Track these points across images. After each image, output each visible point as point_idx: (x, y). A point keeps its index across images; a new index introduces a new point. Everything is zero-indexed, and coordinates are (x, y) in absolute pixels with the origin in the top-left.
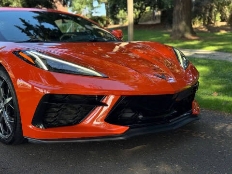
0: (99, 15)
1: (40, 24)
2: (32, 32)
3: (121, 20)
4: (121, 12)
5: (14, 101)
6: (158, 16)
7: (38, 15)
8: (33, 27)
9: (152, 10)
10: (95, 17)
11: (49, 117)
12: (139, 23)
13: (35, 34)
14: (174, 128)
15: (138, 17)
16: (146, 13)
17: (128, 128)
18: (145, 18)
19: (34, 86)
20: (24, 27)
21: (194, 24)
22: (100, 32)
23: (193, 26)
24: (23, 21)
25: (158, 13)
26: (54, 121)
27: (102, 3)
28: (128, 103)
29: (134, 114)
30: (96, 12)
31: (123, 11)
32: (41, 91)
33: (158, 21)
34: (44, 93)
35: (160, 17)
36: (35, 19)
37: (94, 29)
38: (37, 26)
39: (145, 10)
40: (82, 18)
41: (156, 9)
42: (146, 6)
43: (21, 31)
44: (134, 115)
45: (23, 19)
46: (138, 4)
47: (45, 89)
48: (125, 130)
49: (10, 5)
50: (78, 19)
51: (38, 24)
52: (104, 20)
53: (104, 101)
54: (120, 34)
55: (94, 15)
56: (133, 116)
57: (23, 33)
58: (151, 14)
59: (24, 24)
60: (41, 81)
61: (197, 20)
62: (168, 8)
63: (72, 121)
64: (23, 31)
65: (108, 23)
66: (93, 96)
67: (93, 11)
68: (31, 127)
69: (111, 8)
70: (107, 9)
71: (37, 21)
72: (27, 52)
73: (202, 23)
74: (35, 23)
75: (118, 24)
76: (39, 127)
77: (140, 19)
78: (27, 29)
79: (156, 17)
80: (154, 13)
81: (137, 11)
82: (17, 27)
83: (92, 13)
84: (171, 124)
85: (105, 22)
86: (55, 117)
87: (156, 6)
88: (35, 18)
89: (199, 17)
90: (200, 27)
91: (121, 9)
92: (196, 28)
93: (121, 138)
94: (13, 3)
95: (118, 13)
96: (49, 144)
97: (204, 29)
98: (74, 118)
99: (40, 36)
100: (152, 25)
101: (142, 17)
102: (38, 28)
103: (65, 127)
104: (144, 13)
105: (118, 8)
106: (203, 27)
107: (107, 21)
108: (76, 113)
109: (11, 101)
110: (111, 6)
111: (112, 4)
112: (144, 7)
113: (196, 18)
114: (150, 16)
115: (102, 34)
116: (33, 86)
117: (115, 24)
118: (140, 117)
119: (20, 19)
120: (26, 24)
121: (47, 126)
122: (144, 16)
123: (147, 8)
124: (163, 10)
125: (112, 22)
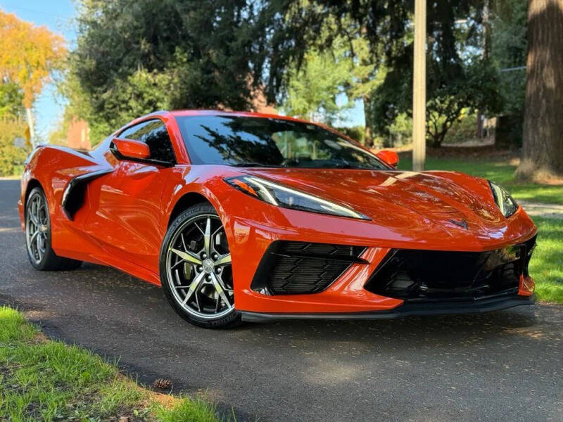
1: (235, 134)
2: (224, 146)
3: (400, 137)
4: (401, 118)
6: (491, 129)
7: (231, 120)
8: (226, 139)
9: (475, 116)
11: (278, 279)
12: (443, 144)
13: (229, 148)
15: (440, 130)
16: (460, 121)
17: (402, 301)
18: (457, 134)
19: (255, 228)
20: (212, 139)
22: (355, 155)
24: (207, 129)
25: (490, 123)
27: (357, 98)
28: (403, 262)
29: (413, 283)
30: (342, 119)
31: (405, 115)
33: (490, 141)
34: (272, 239)
35: (494, 132)
36: (226, 127)
37: (343, 147)
38: (231, 137)
39: (458, 113)
40: (315, 126)
41: (487, 111)
42: (461, 106)
43: (207, 143)
44: (413, 285)
45: (207, 126)
46: (442, 102)
47: (273, 233)
50: (309, 127)
51: (232, 134)
52: (360, 136)
53: (363, 257)
54: (393, 159)
56: (410, 286)
57: (212, 148)
58: (475, 124)
59: (209, 133)
60: (266, 222)
62: (515, 110)
64: (211, 145)
67: (334, 117)
68: (246, 291)
69: (377, 109)
70: (368, 112)
71: (231, 129)
72: (246, 178)
74: (227, 132)
75: (393, 146)
76: (259, 291)
77: (446, 136)
78: (216, 141)
79: (485, 131)
80: (480, 122)
81: (440, 115)
84: (476, 304)
87: (487, 105)
88: (226, 125)
91: (401, 112)
95: (394, 121)
98: (316, 282)
99: (236, 152)
100: (476, 149)
101: (450, 131)
102: (233, 140)
104: (455, 123)
105: (394, 109)
107: (366, 139)
108: (319, 275)
110: (378, 105)
111: (381, 100)
112: (456, 107)
114: (472, 128)
115: (360, 158)
116: (253, 229)
117: (386, 145)
118: (424, 287)
119: (202, 126)
120: (213, 134)
122: (457, 128)
123: (463, 111)
124: (501, 115)
125: (378, 141)
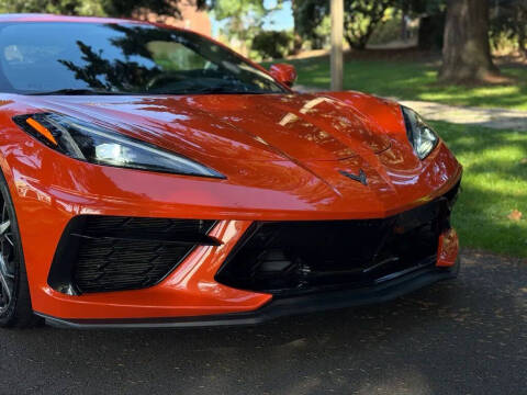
0: (278, 28)
1: (127, 58)
5: (14, 230)
6: (415, 29)
7: (122, 35)
9: (399, 17)
10: (269, 32)
11: (90, 268)
12: (368, 46)
14: (385, 298)
16: (384, 23)
17: (270, 296)
18: (382, 35)
19: (58, 198)
21: (496, 46)
23: (494, 52)
25: (413, 24)
26: (99, 278)
28: (271, 239)
29: (289, 263)
30: (272, 23)
32: (69, 208)
33: (413, 42)
34: (72, 213)
35: (417, 32)
36: (114, 47)
39: (382, 14)
41: (410, 12)
42: (385, 7)
43: (74, 73)
44: (289, 267)
45: (87, 44)
46: (367, 3)
47: (78, 204)
48: (260, 303)
49: (77, 9)
52: (289, 39)
54: (288, 74)
55: (268, 28)
56: (285, 269)
58: (399, 25)
60: (73, 188)
61: (505, 39)
62: (438, 10)
63: (141, 278)
65: (298, 46)
66: (194, 222)
67: (263, 19)
69: (303, 12)
73: (517, 44)
74: (113, 55)
75: (321, 48)
76: (65, 291)
77: (371, 38)
79: (408, 32)
81: (364, 17)
82: (65, 63)
83: (262, 23)
84: (378, 289)
85: (292, 45)
86: (102, 268)
87: (410, 6)
88: (115, 43)
89: (510, 32)
90: (510, 56)
92: (501, 57)
93: (251, 321)
94: (84, 3)
95: (320, 23)
96: (84, 330)
97: (520, 60)
98: (146, 272)
100: (399, 51)
101: (376, 31)
103: (125, 293)
104: (379, 24)
106: (517, 54)
107: (296, 42)
108: (150, 261)
109: (9, 230)
112: (380, 8)
113: (502, 34)
114: (397, 29)
116: (54, 198)
117: (314, 47)
119: (80, 43)
121: (82, 290)
122: (382, 29)
123: (387, 11)
124: (425, 15)
125: (306, 44)
